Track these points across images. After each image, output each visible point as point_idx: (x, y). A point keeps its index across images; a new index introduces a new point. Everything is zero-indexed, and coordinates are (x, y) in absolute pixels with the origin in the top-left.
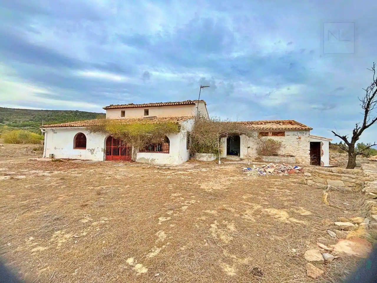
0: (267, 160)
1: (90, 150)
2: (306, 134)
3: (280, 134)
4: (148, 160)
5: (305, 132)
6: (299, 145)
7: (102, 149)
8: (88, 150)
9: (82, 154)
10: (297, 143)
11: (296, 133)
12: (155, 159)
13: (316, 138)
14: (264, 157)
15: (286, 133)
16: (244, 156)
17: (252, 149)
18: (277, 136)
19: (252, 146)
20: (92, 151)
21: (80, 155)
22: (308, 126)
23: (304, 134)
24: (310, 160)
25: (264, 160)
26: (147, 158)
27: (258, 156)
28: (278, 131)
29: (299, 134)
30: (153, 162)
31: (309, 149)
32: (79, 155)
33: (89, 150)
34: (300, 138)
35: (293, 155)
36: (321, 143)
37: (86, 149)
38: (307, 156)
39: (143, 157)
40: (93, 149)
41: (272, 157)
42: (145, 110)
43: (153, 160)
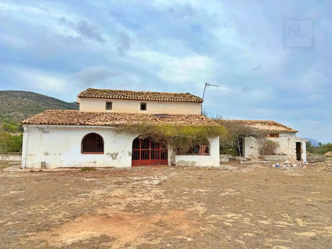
0: (269, 159)
1: (111, 154)
2: (293, 136)
3: (276, 136)
4: (188, 163)
5: (292, 134)
6: (289, 145)
7: (129, 152)
8: (107, 154)
9: (96, 160)
10: (287, 143)
11: (286, 135)
12: (196, 162)
13: (298, 139)
14: (267, 156)
15: (280, 135)
16: (248, 156)
17: (255, 149)
18: (274, 137)
19: (254, 146)
20: (114, 156)
21: (94, 162)
22: (294, 129)
23: (292, 136)
24: (296, 157)
25: (266, 159)
26: (187, 161)
27: (260, 155)
28: (274, 133)
29: (289, 136)
30: (195, 164)
31: (295, 148)
32: (91, 162)
33: (109, 155)
34: (289, 139)
35: (286, 153)
36: (301, 143)
37: (103, 153)
38: (295, 154)
39: (183, 160)
40: (114, 154)
41: (272, 156)
42: (141, 103)
43: (194, 162)
